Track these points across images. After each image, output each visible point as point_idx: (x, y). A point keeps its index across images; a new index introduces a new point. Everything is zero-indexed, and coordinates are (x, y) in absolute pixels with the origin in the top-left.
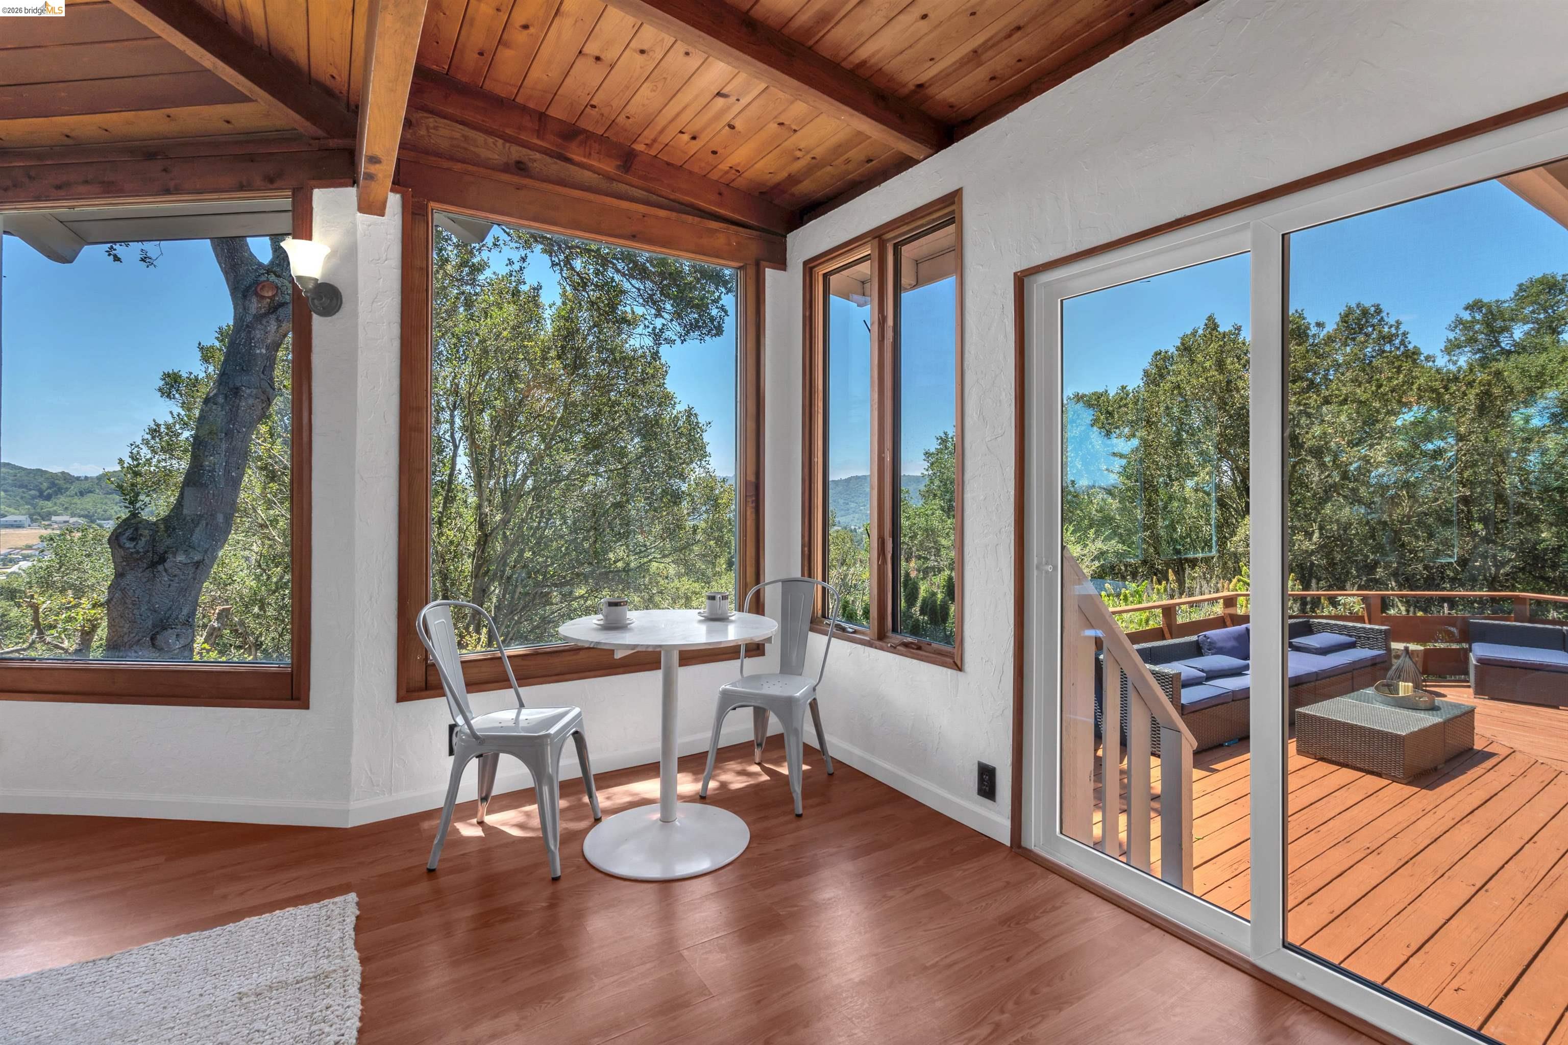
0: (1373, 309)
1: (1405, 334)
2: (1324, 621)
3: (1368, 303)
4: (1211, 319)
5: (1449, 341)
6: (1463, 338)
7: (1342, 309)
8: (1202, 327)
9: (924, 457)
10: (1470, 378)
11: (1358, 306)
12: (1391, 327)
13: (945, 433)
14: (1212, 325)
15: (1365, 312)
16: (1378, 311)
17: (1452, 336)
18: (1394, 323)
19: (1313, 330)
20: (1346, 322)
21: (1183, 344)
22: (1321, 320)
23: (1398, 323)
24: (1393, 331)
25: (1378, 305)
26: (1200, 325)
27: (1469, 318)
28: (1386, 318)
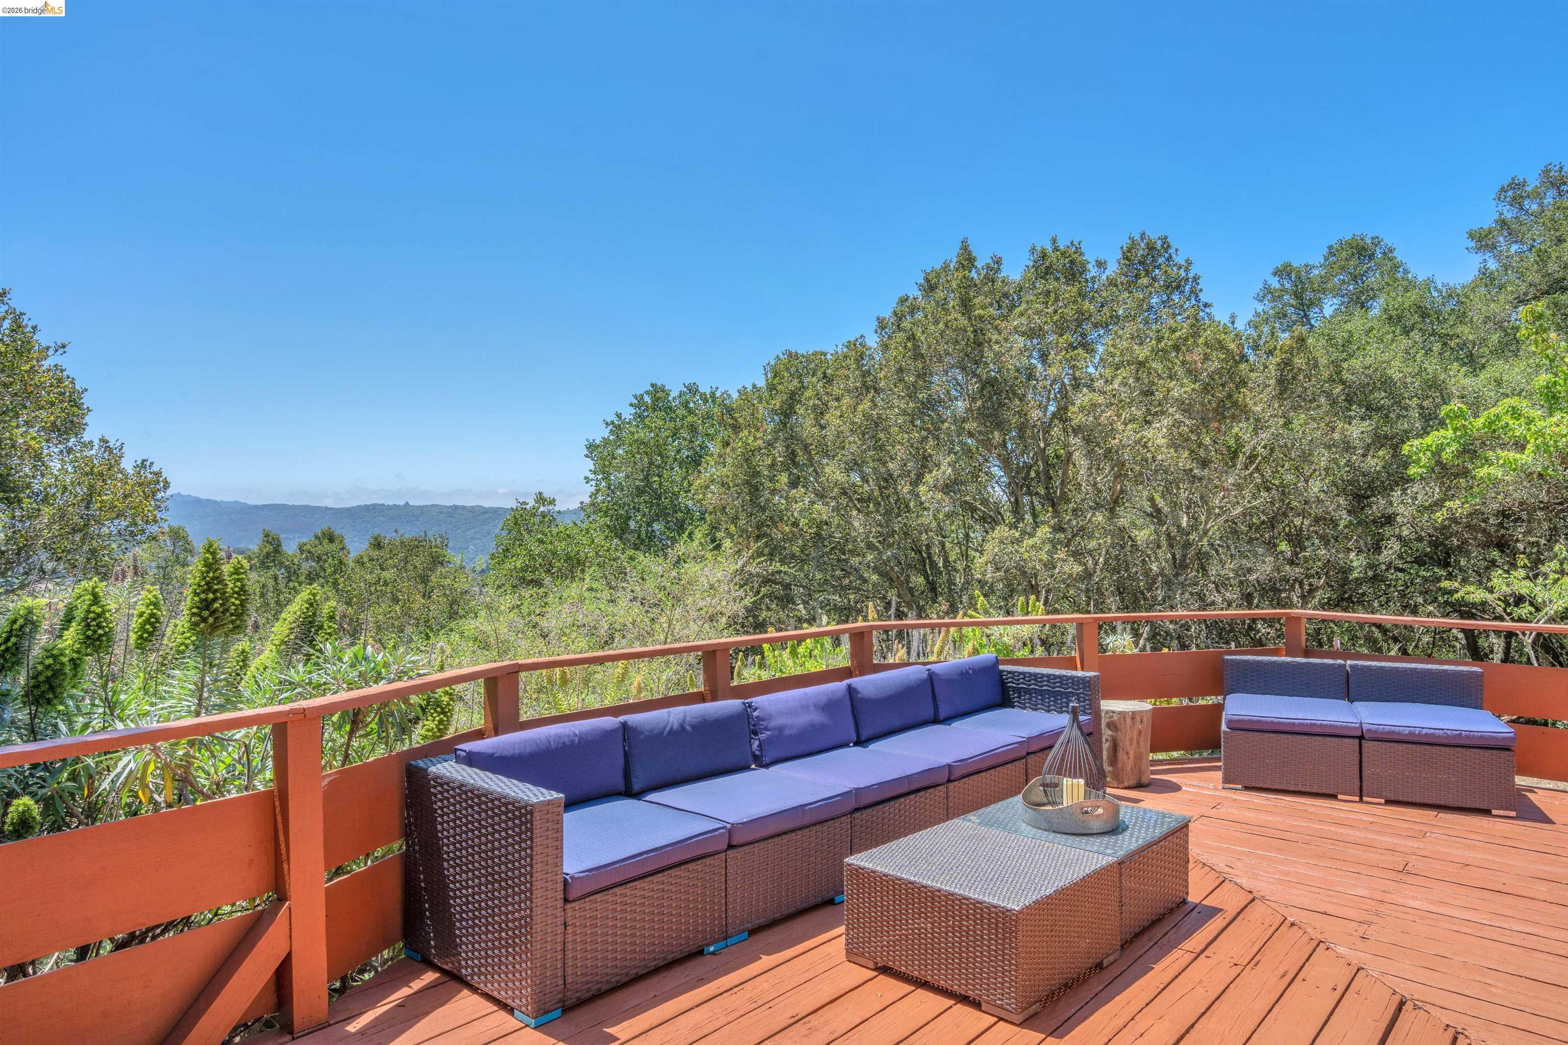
0: (1159, 243)
1: (1196, 279)
2: (1021, 669)
3: (1154, 235)
4: (965, 247)
5: (1258, 315)
6: (1272, 312)
7: (1125, 242)
8: (955, 260)
9: (586, 452)
10: (1271, 344)
11: (1143, 236)
12: (1180, 268)
13: (619, 416)
14: (967, 260)
15: (1151, 248)
16: (1166, 246)
17: (1260, 308)
18: (1183, 263)
19: (1093, 271)
20: (1127, 259)
21: (927, 280)
22: (1102, 258)
23: (1189, 263)
24: (1182, 273)
25: (1166, 238)
26: (952, 255)
27: (1278, 286)
28: (1174, 256)
